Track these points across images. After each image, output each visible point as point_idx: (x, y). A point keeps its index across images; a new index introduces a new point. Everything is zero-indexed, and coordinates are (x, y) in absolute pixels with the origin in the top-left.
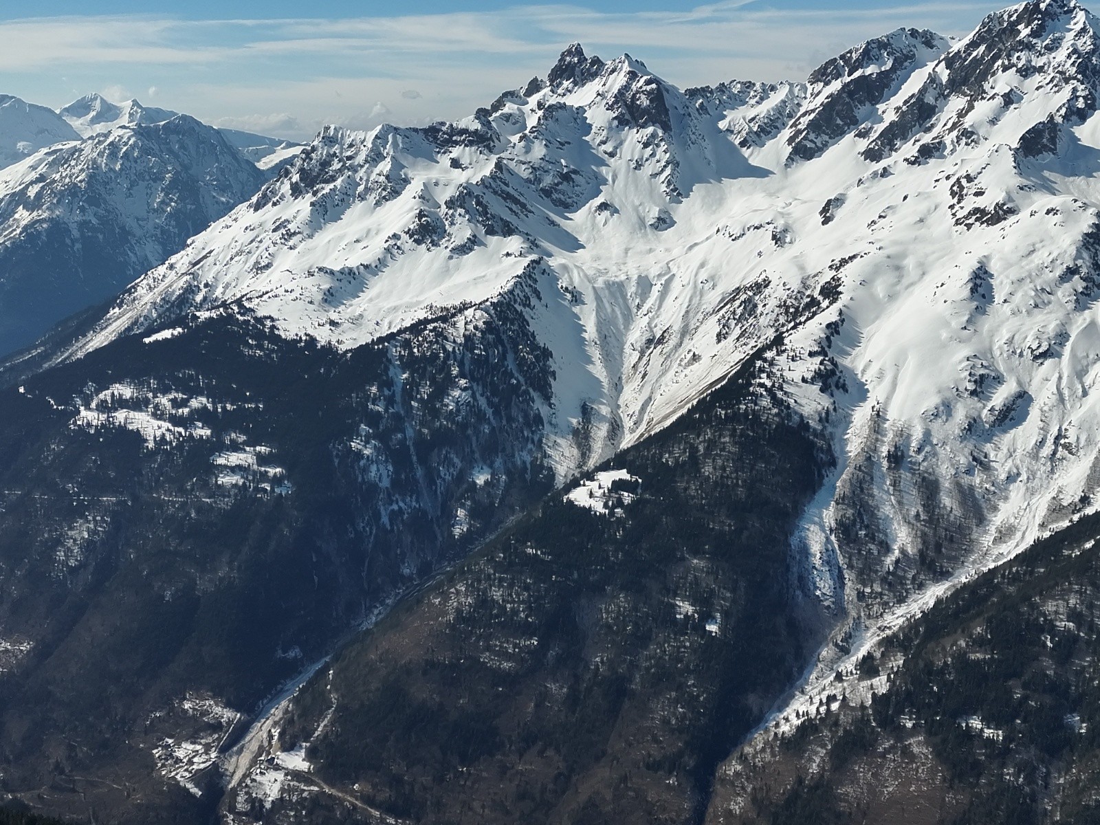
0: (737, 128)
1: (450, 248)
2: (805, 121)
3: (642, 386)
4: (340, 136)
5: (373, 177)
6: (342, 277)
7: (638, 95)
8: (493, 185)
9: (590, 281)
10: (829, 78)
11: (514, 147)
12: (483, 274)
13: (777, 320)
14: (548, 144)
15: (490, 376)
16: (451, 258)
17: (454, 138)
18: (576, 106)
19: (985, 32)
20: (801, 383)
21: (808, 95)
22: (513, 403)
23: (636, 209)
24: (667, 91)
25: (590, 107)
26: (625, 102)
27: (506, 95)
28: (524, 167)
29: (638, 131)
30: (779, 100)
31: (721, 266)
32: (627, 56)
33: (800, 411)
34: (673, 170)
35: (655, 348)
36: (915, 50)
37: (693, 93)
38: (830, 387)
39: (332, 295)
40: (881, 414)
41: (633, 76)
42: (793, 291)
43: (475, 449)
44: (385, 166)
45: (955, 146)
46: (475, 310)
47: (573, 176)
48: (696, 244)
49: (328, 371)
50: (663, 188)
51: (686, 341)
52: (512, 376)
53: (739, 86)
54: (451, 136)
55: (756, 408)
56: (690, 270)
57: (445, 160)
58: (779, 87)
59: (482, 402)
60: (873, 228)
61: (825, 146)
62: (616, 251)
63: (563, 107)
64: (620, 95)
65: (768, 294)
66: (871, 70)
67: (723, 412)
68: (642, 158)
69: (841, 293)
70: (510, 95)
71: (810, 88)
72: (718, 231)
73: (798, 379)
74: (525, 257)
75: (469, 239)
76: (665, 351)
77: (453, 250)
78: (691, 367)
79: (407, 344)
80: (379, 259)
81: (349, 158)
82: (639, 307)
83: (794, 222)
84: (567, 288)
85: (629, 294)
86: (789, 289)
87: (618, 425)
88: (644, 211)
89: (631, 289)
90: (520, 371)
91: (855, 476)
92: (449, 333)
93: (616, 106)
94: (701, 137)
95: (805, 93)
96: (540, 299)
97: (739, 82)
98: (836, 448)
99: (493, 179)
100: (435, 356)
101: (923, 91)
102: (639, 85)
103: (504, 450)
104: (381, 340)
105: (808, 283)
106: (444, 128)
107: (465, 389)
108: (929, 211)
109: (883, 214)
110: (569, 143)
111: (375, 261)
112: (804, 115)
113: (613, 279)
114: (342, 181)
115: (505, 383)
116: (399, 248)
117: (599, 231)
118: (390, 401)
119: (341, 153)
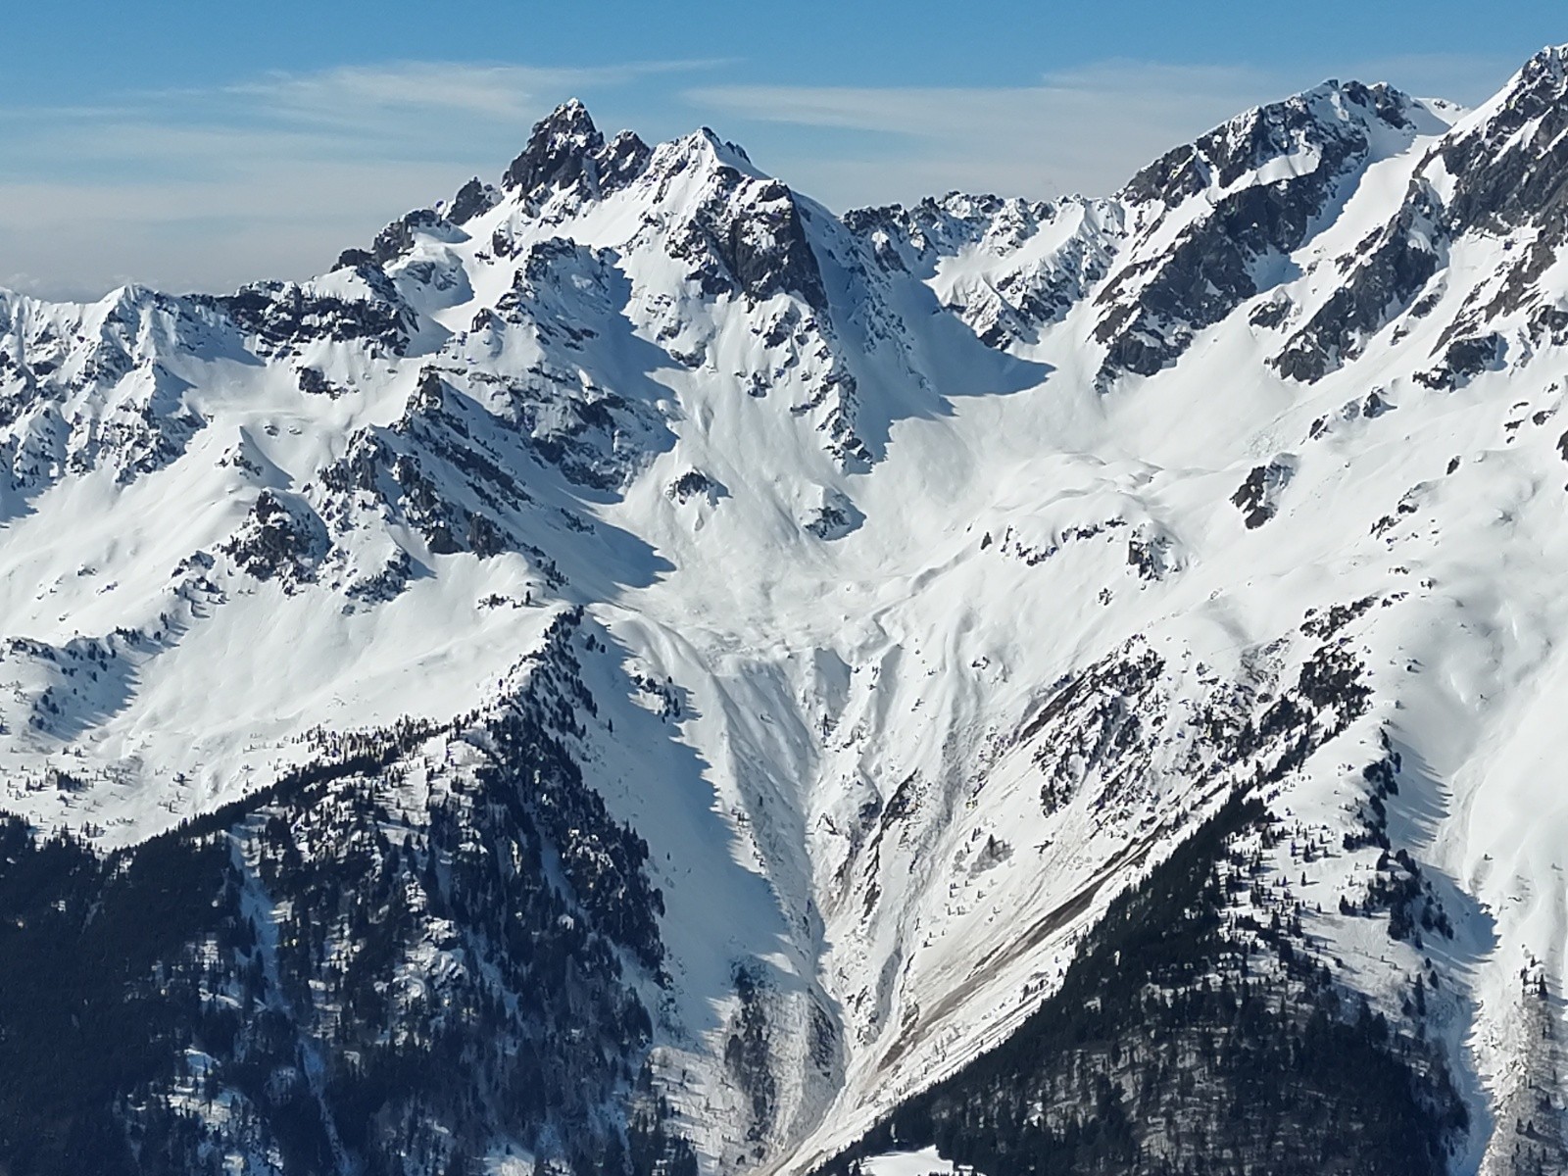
0: (974, 302)
1: (345, 588)
2: (1133, 287)
3: (873, 923)
4: (15, 314)
5: (109, 413)
6: (75, 663)
7: (747, 224)
8: (435, 433)
9: (703, 665)
10: (1179, 190)
11: (462, 342)
12: (440, 650)
13: (1194, 757)
14: (546, 335)
15: (504, 910)
16: (349, 610)
17: (306, 320)
18: (597, 246)
19: (1534, 92)
20: (1339, 916)
21: (1130, 228)
22: (568, 977)
23: (768, 489)
24: (807, 214)
25: (630, 251)
26: (714, 240)
27: (414, 219)
28: (491, 388)
29: (751, 307)
30: (1066, 239)
31: (1012, 623)
32: (708, 132)
33: (1354, 986)
34: (844, 397)
35: (885, 826)
36: (1364, 129)
37: (868, 220)
38: (1412, 924)
39: (54, 709)
40: (1548, 990)
41: (730, 177)
42: (1225, 687)
43: (486, 1101)
44: (140, 386)
45: (1527, 346)
46: (449, 741)
47: (611, 411)
48: (932, 573)
49: (77, 909)
50: (826, 438)
51: (960, 807)
52: (561, 909)
53: (966, 205)
54: (298, 315)
55: (1250, 980)
56: (938, 635)
57: (284, 374)
58: (1059, 209)
59: (491, 974)
60: (1386, 535)
61: (1185, 342)
62: (740, 589)
63: (566, 248)
64: (701, 225)
65: (1162, 694)
66: (1272, 172)
67: (1168, 993)
68: (767, 371)
69: (1367, 691)
70: (422, 219)
71: (1131, 213)
72: (987, 541)
73: (1331, 906)
74: (539, 605)
75: (392, 564)
76: (912, 835)
77: (353, 592)
78: (987, 874)
79: (278, 832)
80: (163, 617)
81: (44, 368)
82: (827, 724)
83: (1174, 522)
84: (651, 683)
85: (800, 695)
86: (1214, 682)
87: (830, 1025)
88: (788, 493)
89: (804, 683)
90: (579, 893)
91: (1524, 1153)
92: (388, 800)
93: (693, 248)
94: (895, 322)
95: (1122, 223)
96: (592, 709)
97: (967, 198)
98: (1456, 1078)
99: (431, 418)
100: (359, 862)
101: (1402, 225)
102: (747, 200)
103: (558, 1100)
104: (204, 824)
105: (1258, 666)
106: (278, 297)
107: (446, 945)
108: (1520, 496)
109: (1408, 503)
110: (590, 334)
111: (153, 621)
112: (1129, 272)
113: (756, 657)
114: (31, 424)
115: (544, 927)
116: (211, 588)
117: (687, 542)
118: (254, 983)
119: (21, 354)
